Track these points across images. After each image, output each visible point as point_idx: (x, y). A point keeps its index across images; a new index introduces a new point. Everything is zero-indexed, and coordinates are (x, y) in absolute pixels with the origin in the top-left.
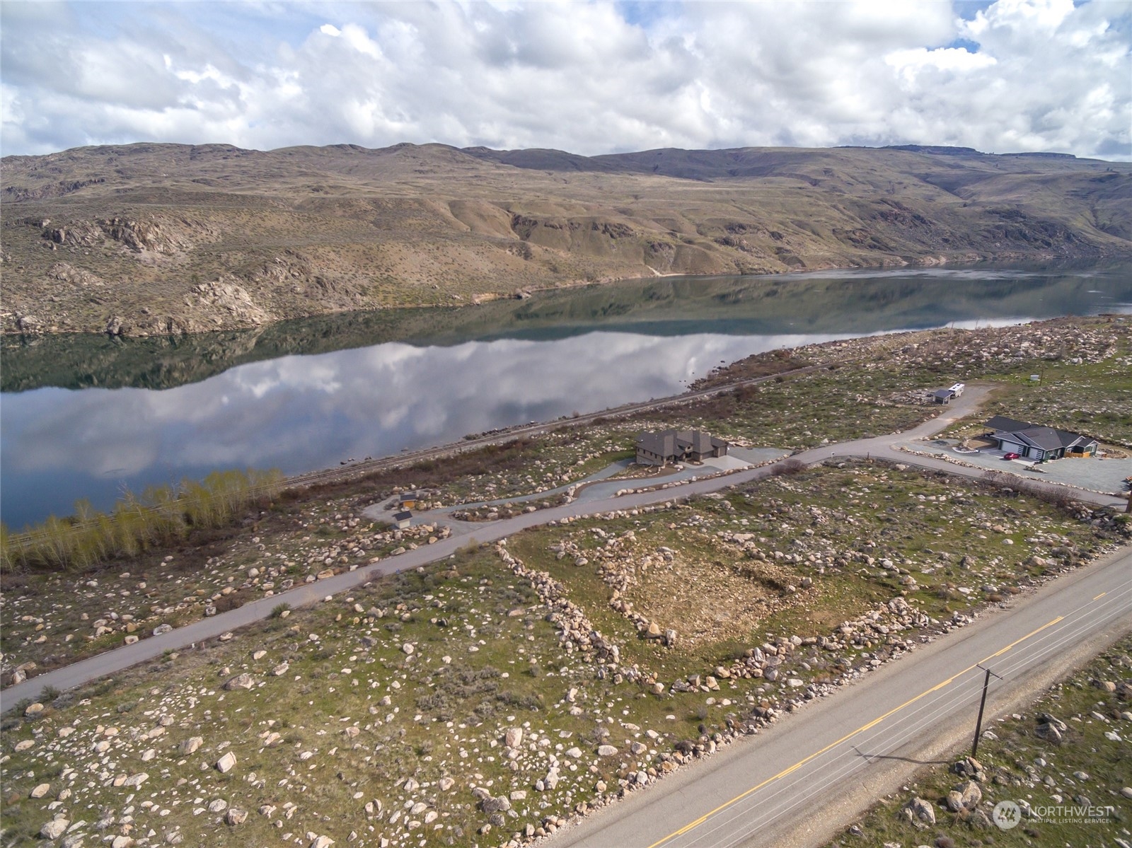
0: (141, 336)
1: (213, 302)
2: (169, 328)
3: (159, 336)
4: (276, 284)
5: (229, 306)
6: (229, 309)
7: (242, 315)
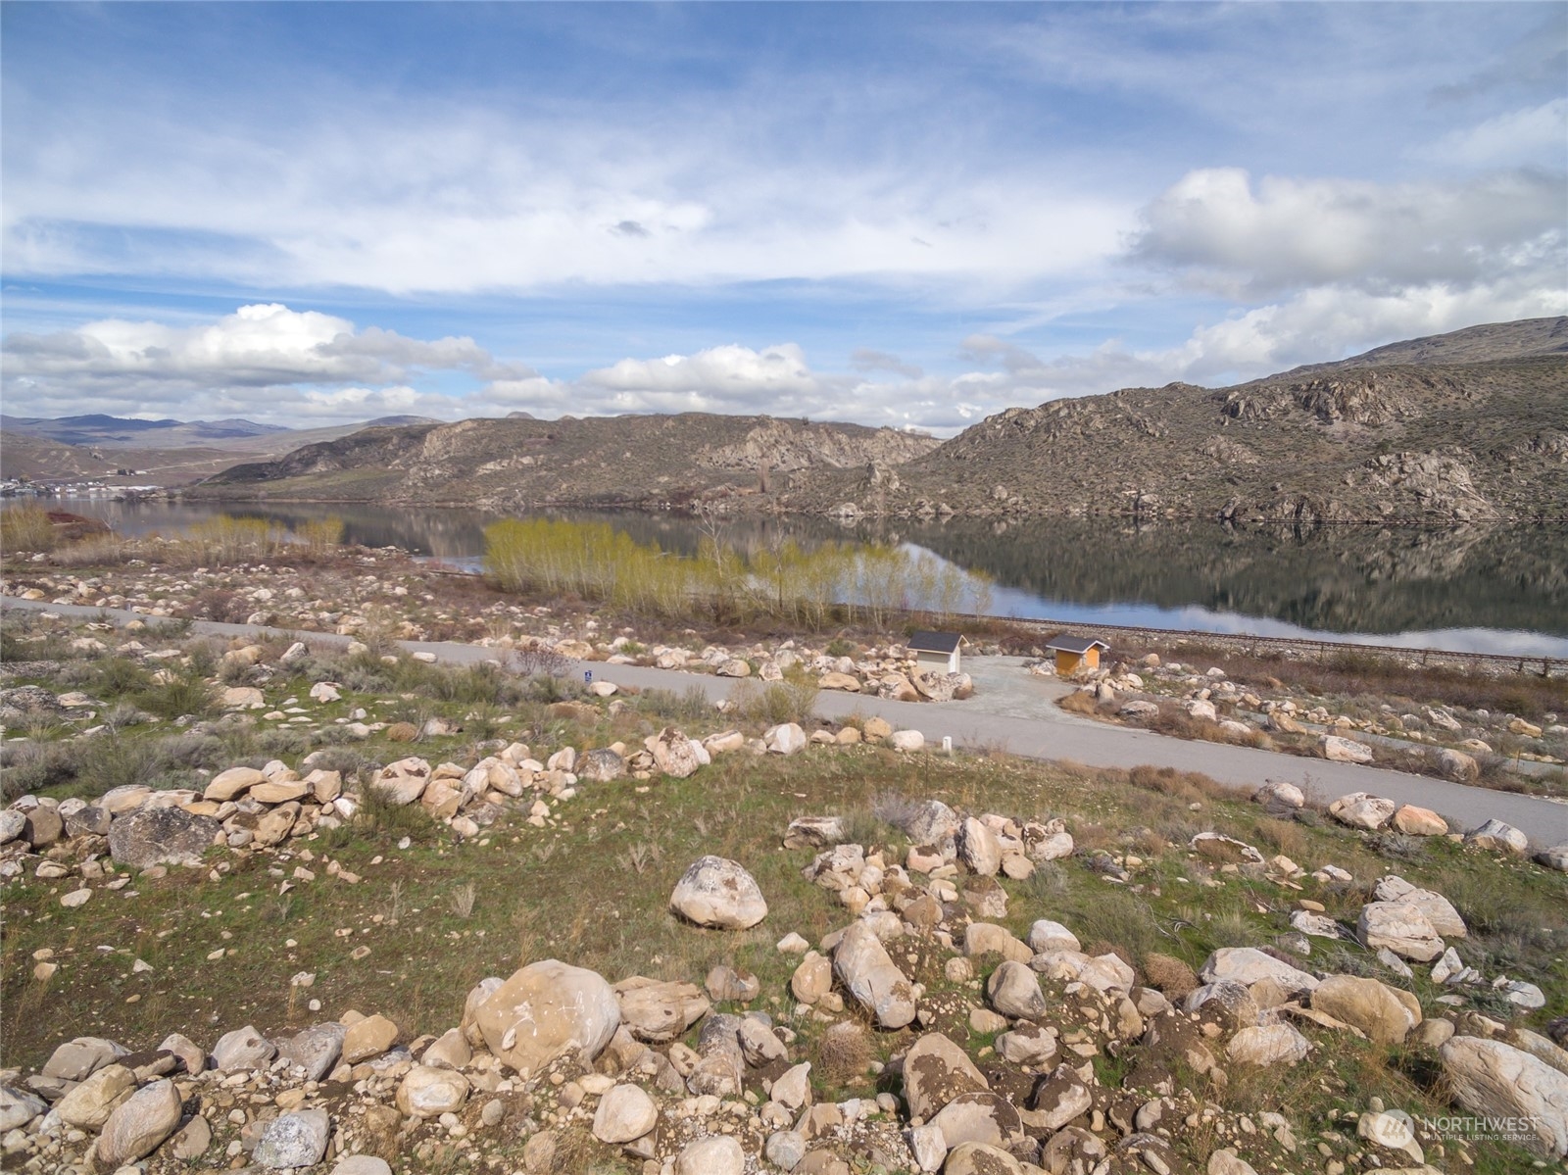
0: (1254, 521)
1: (1396, 483)
2: (1298, 512)
3: (1280, 522)
4: (1551, 465)
5: (1420, 489)
6: (1418, 494)
7: (1443, 504)
